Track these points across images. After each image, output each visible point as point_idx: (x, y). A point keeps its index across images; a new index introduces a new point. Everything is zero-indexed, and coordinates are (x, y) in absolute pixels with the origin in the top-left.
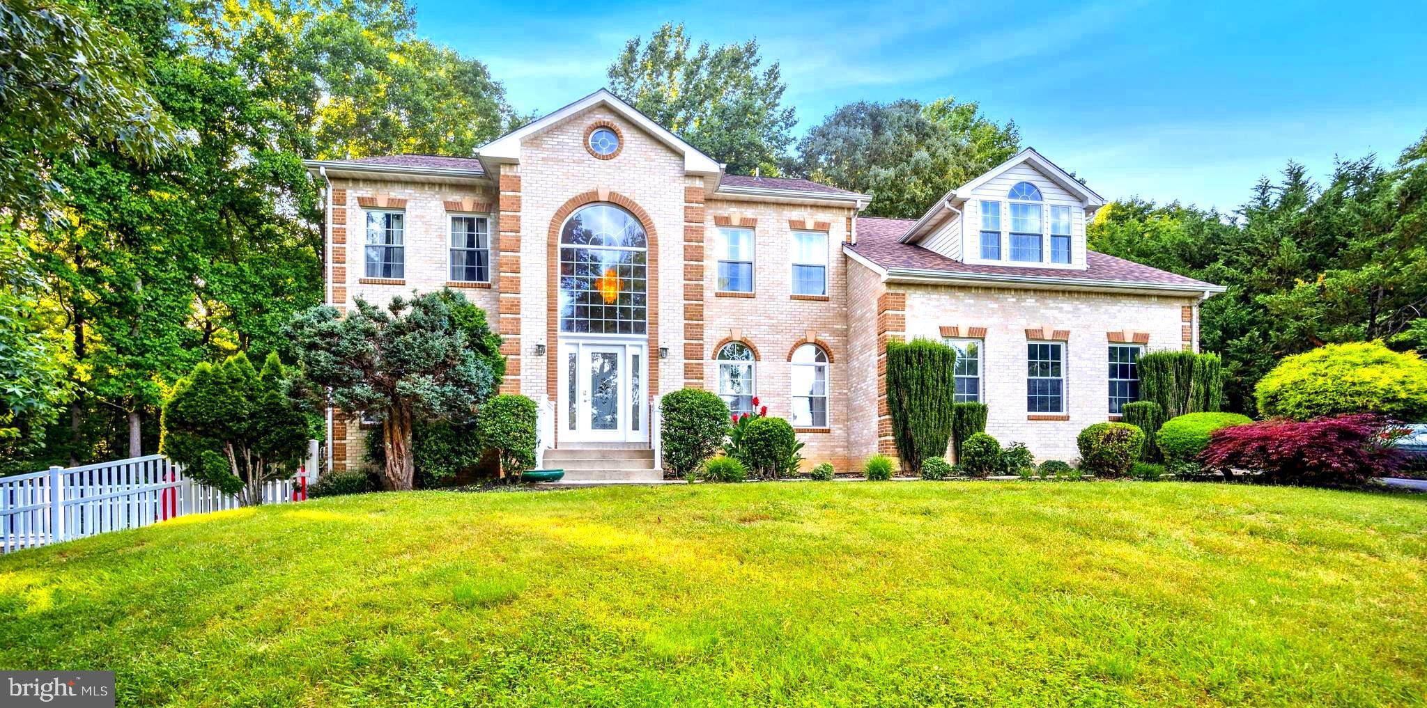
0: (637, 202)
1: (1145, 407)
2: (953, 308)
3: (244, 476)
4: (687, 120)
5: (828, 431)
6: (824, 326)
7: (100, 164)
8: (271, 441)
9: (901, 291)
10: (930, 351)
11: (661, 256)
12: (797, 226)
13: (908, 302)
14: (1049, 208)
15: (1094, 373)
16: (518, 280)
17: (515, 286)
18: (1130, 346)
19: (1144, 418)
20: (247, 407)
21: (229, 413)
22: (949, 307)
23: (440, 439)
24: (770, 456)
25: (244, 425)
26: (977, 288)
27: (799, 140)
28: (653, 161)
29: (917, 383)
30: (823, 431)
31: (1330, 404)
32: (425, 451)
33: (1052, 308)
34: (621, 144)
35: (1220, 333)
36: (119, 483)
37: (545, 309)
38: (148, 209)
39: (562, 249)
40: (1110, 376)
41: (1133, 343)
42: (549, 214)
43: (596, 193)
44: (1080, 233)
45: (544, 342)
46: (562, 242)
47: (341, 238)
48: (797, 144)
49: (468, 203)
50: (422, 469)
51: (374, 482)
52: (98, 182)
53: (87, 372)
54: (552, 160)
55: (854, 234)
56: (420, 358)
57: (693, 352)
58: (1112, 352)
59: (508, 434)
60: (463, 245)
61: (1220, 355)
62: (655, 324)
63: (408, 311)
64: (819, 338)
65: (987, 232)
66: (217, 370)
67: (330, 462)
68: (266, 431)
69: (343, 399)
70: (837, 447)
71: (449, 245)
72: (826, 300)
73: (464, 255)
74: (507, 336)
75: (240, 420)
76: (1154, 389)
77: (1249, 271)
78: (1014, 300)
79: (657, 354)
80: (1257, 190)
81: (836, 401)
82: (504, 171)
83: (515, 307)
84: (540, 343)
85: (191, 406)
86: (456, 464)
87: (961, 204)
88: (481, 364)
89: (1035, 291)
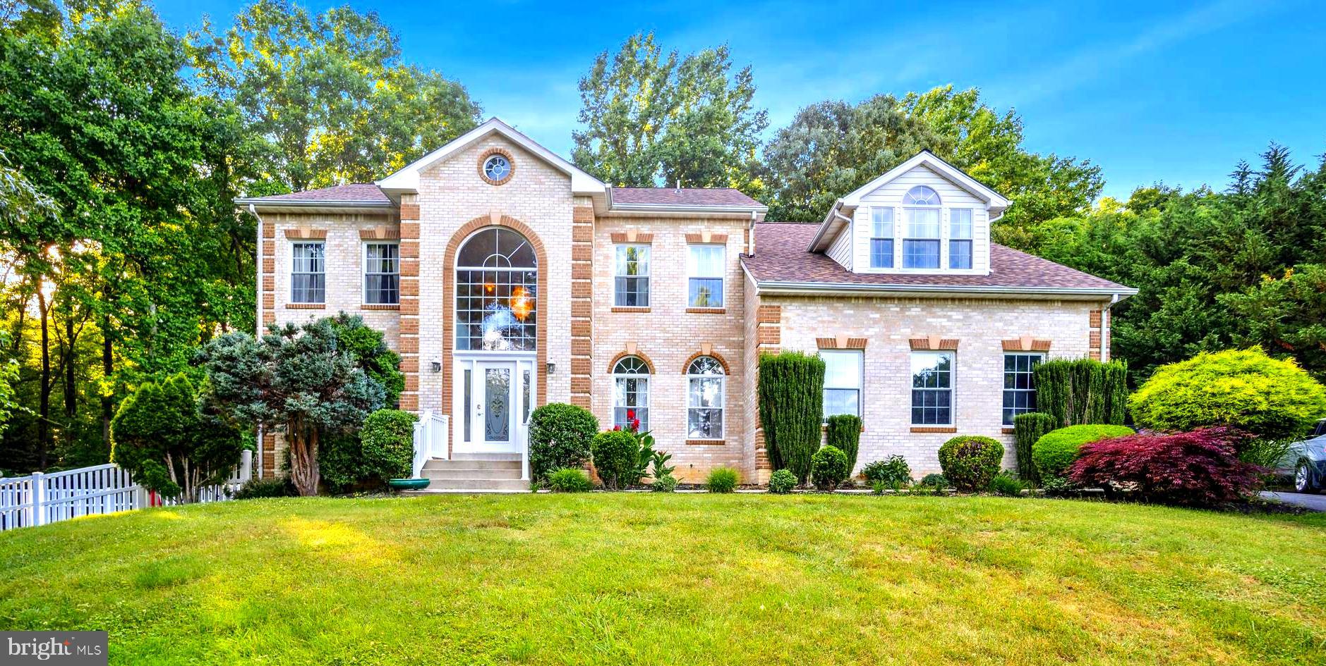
0: (528, 224)
1: (1035, 419)
2: (831, 319)
3: (181, 482)
4: (655, 130)
5: (723, 443)
6: (720, 339)
7: (117, 202)
8: (204, 451)
9: (775, 304)
10: (795, 364)
11: (549, 275)
12: (694, 240)
13: (783, 315)
14: (949, 212)
15: (985, 383)
16: (417, 302)
17: (414, 308)
18: (1030, 354)
19: (1033, 430)
20: (182, 421)
21: (165, 427)
22: (826, 318)
23: (343, 450)
24: (610, 468)
25: (180, 437)
26: (857, 298)
27: (766, 143)
28: (543, 183)
29: (782, 396)
30: (717, 443)
31: (1188, 417)
32: (329, 461)
33: (940, 317)
34: (513, 169)
35: (1180, 336)
36: (79, 487)
37: (441, 329)
38: (160, 241)
39: (459, 272)
40: (1006, 386)
41: (1032, 351)
42: (446, 239)
43: (488, 218)
44: (982, 236)
45: (439, 360)
46: (459, 265)
47: (270, 268)
48: (763, 148)
49: (380, 230)
50: (326, 477)
51: (287, 489)
52: (113, 218)
53: (110, 388)
54: (449, 188)
55: (752, 245)
56: (307, 378)
57: (581, 367)
58: (1009, 362)
59: (382, 446)
60: (378, 270)
61: (1126, 363)
62: (544, 340)
63: (301, 335)
64: (715, 350)
65: (879, 239)
66: (157, 389)
67: (260, 470)
68: (200, 443)
69: (243, 415)
70: (732, 459)
71: (365, 271)
72: (723, 312)
73: (379, 279)
74: (407, 355)
75: (175, 433)
76: (1049, 399)
77: (1213, 267)
78: (898, 309)
79: (546, 369)
80: (1233, 176)
81: (731, 412)
82: (405, 201)
83: (413, 328)
84: (436, 360)
85: (133, 421)
86: (357, 473)
87: (851, 212)
88: (373, 381)
89: (921, 299)
